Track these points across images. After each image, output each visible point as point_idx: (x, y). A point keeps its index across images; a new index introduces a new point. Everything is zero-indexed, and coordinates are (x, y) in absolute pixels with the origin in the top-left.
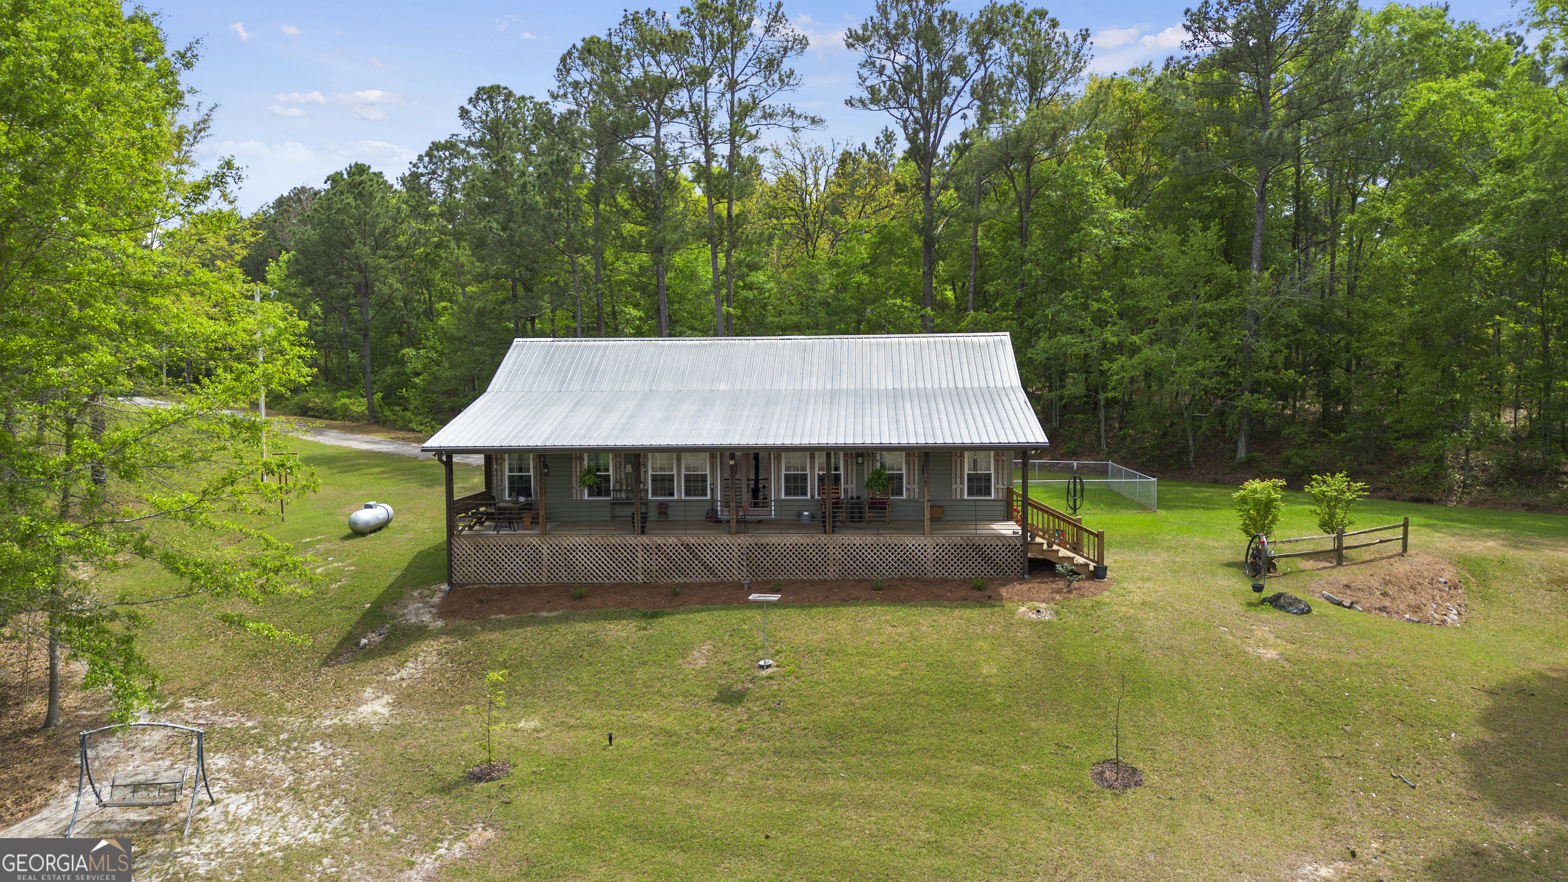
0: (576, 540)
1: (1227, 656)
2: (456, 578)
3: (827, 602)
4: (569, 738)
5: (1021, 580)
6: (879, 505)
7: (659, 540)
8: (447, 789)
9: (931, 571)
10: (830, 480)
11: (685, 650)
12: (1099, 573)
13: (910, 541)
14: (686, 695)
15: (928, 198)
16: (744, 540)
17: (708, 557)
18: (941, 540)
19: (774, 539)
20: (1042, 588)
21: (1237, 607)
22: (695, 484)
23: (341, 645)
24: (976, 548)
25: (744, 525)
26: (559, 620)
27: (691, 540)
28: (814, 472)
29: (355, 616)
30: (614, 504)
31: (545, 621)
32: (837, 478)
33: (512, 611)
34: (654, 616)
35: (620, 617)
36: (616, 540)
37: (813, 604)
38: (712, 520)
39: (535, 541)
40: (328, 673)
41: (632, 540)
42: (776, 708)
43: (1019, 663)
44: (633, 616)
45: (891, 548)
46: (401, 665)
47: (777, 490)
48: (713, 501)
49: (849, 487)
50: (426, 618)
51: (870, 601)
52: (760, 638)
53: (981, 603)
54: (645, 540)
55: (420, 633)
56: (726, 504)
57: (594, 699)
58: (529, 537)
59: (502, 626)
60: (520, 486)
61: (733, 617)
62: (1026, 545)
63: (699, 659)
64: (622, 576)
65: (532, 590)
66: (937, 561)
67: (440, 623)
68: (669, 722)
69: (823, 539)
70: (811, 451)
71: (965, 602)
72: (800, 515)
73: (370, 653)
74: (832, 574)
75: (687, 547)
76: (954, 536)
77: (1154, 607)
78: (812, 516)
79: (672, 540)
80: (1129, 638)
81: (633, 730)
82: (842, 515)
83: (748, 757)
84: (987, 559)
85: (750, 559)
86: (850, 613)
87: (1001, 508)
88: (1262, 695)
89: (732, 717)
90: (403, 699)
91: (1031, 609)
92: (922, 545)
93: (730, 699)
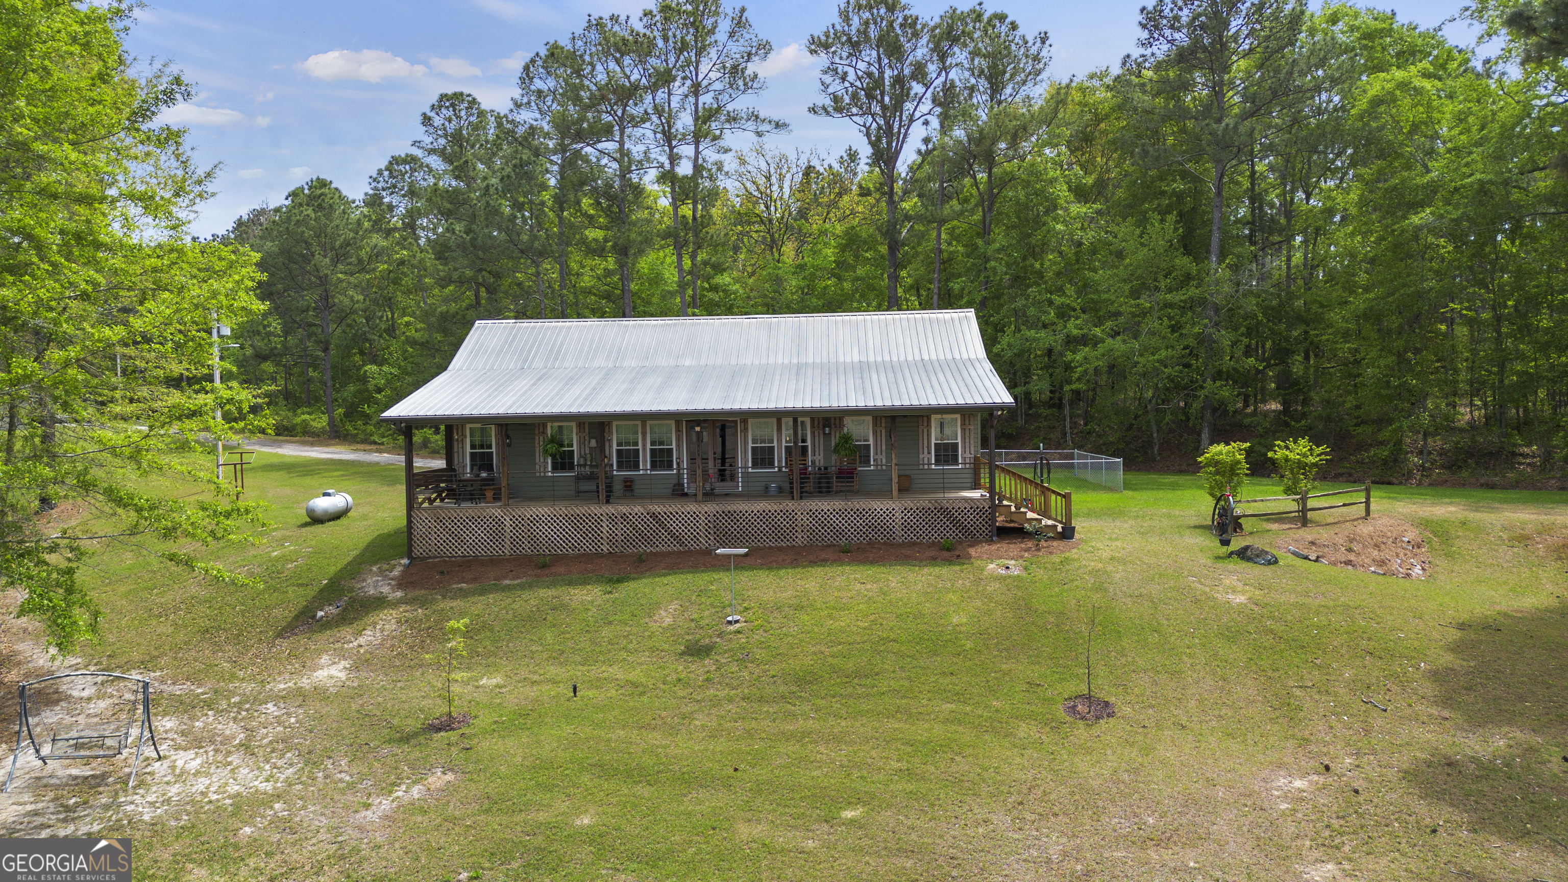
0: (541, 510)
1: (1197, 601)
2: (416, 552)
3: (795, 563)
4: (532, 692)
5: (990, 541)
6: (846, 475)
7: (624, 509)
8: (406, 739)
9: (899, 535)
10: (797, 452)
11: (651, 609)
12: (1068, 533)
13: (878, 505)
14: (652, 650)
15: (891, 202)
16: (711, 508)
17: (674, 526)
18: (909, 503)
19: (742, 506)
20: (1014, 547)
21: (1204, 560)
22: (661, 458)
23: (296, 618)
24: (944, 511)
25: (710, 495)
26: (522, 587)
27: (657, 508)
28: (781, 443)
29: (311, 592)
30: (578, 478)
31: (509, 588)
32: (805, 449)
33: (474, 580)
34: (619, 581)
35: (585, 583)
36: (581, 509)
37: (781, 565)
38: (679, 493)
39: (498, 512)
40: (284, 645)
41: (596, 509)
42: (744, 659)
43: (989, 613)
44: (598, 581)
45: (859, 513)
46: (360, 633)
47: (744, 460)
48: (679, 475)
49: (816, 458)
50: (385, 589)
51: (839, 562)
52: (727, 597)
53: (949, 562)
54: (610, 509)
55: (380, 602)
57: (558, 657)
58: (494, 510)
59: (464, 594)
60: (482, 461)
61: (701, 579)
62: (994, 508)
63: (666, 617)
64: (587, 547)
65: (494, 562)
66: (905, 526)
67: (399, 594)
68: (636, 675)
69: (790, 505)
70: (778, 415)
71: (933, 560)
72: (767, 487)
73: (326, 625)
74: (800, 539)
75: (654, 516)
76: (924, 501)
77: (1123, 561)
78: (780, 490)
79: (638, 509)
80: (1100, 588)
81: (598, 683)
82: (809, 487)
83: (716, 703)
84: (955, 522)
85: (717, 527)
86: (819, 572)
87: (968, 478)
88: (1231, 635)
89: (700, 668)
90: (361, 663)
91: (1000, 565)
92: (890, 510)
93: (698, 652)
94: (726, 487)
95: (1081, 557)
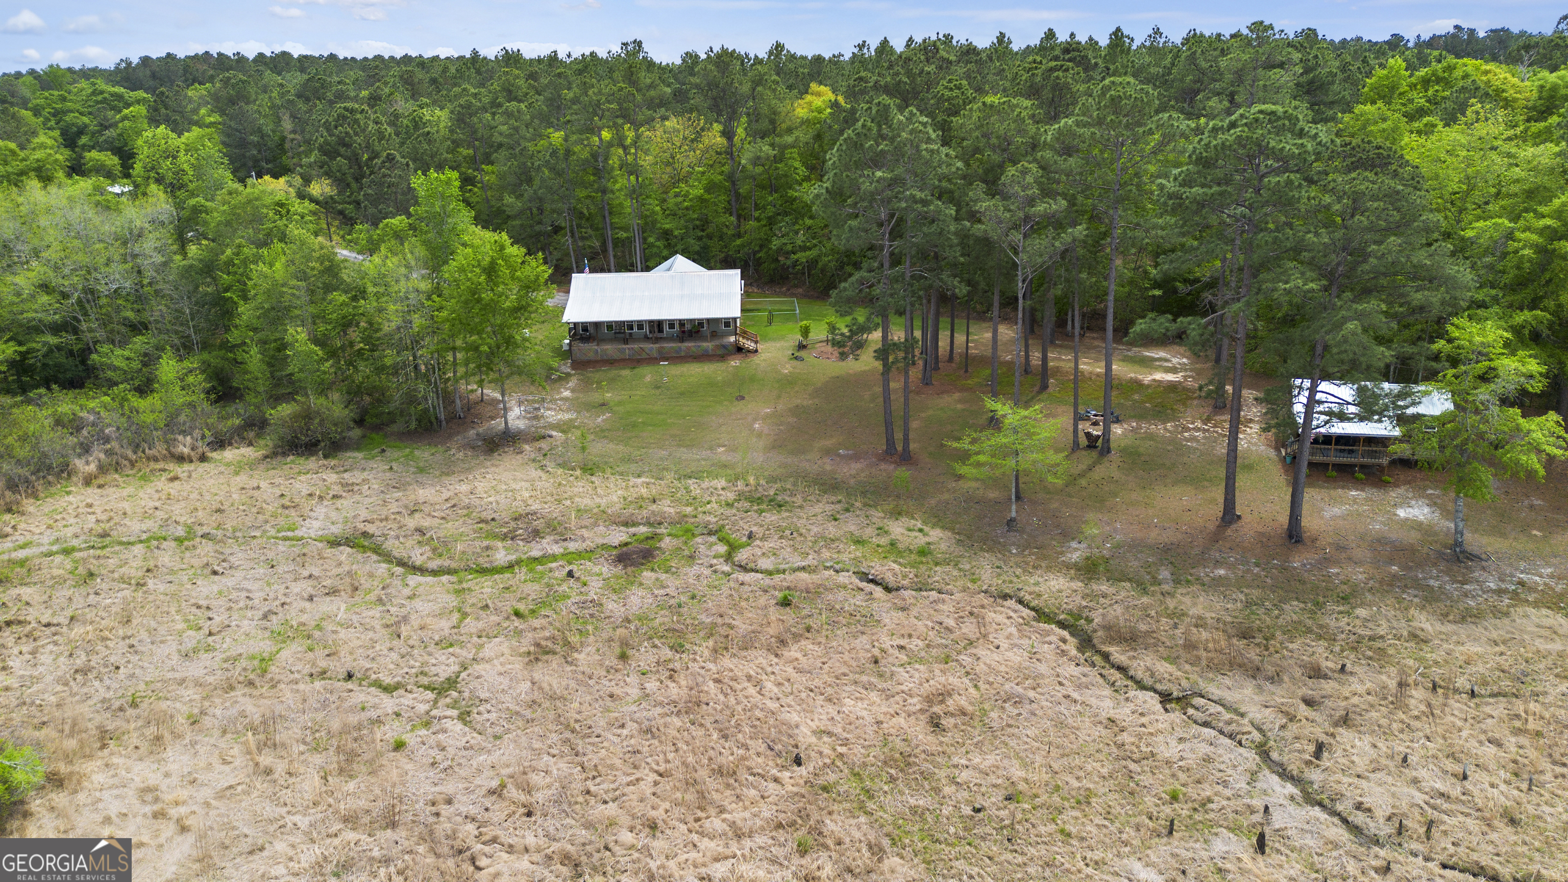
0: (608, 347)
1: (777, 372)
2: (576, 358)
3: (681, 362)
4: (620, 397)
5: (733, 354)
6: (696, 335)
7: (631, 346)
8: (594, 407)
9: (711, 353)
11: (644, 376)
12: (755, 351)
13: (705, 344)
14: (646, 386)
16: (657, 346)
17: (647, 351)
18: (713, 343)
19: (667, 345)
20: (739, 356)
21: (786, 359)
22: (640, 326)
24: (724, 346)
25: (657, 340)
26: (608, 370)
27: (641, 345)
30: (616, 334)
31: (604, 370)
33: (593, 368)
34: (634, 368)
35: (625, 368)
36: (619, 346)
37: (677, 363)
38: (646, 338)
39: (594, 347)
40: (547, 386)
41: (624, 346)
42: (668, 389)
43: (727, 377)
44: (628, 368)
45: (699, 346)
46: (568, 383)
47: (666, 331)
48: (646, 332)
50: (569, 371)
51: (692, 362)
52: (663, 373)
53: (721, 361)
54: (628, 346)
55: (568, 375)
56: (650, 332)
57: (623, 389)
58: (591, 346)
59: (592, 372)
60: (585, 329)
61: (656, 368)
62: (736, 344)
63: (648, 379)
64: (622, 357)
65: (597, 362)
66: (712, 349)
67: (574, 372)
68: (643, 393)
71: (717, 361)
73: (556, 380)
74: (683, 354)
75: (640, 347)
76: (717, 342)
77: (765, 361)
79: (636, 346)
80: (756, 369)
81: (634, 395)
84: (726, 348)
85: (660, 350)
86: (687, 365)
87: (734, 331)
88: (779, 381)
89: (658, 392)
90: (573, 391)
91: (735, 362)
92: (708, 345)
93: (657, 387)
94: (660, 335)
95: (756, 359)
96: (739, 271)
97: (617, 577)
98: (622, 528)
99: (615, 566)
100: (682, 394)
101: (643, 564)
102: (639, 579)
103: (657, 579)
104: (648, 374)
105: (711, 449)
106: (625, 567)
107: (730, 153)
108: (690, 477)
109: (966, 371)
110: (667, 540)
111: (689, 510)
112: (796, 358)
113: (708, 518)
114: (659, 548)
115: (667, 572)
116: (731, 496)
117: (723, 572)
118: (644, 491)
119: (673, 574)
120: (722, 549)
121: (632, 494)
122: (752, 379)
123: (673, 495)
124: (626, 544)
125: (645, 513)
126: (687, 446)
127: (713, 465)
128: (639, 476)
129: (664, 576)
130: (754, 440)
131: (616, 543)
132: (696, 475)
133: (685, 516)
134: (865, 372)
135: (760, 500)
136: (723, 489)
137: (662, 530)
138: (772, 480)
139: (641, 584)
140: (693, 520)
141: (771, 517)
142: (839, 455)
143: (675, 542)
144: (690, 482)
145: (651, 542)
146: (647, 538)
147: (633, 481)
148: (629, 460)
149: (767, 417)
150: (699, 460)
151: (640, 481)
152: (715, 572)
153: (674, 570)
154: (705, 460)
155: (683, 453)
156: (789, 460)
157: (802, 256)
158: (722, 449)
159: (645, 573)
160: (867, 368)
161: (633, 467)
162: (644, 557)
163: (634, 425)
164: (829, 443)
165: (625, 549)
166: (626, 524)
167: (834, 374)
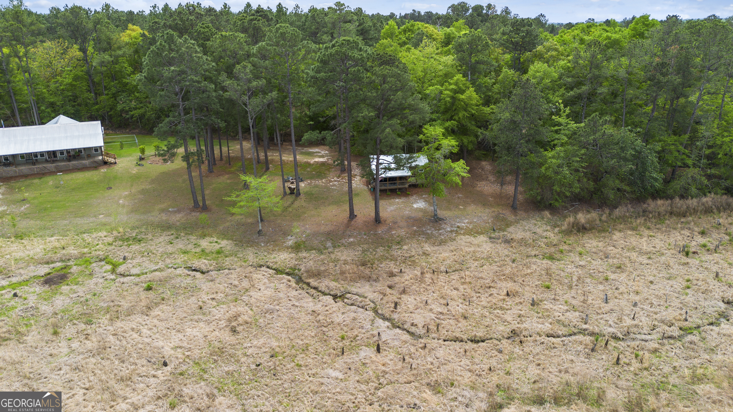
0: (22, 168)
1: (129, 173)
3: (70, 172)
4: (34, 195)
5: (102, 166)
6: (78, 157)
7: (38, 166)
8: (20, 202)
9: (88, 166)
11: (48, 182)
12: (115, 163)
13: (84, 162)
14: (50, 188)
15: (87, 63)
16: (53, 165)
17: (48, 168)
18: (89, 161)
19: (60, 164)
20: (106, 166)
21: (133, 166)
22: (42, 155)
24: (95, 162)
25: (54, 162)
26: (24, 180)
28: (65, 153)
30: (26, 160)
31: (22, 181)
32: (69, 153)
33: (15, 180)
34: (41, 178)
35: (35, 179)
36: (30, 167)
38: (47, 161)
39: (15, 169)
41: (33, 167)
42: (64, 188)
43: (100, 178)
44: (37, 178)
45: (81, 163)
47: (59, 156)
48: (46, 158)
49: (72, 154)
51: (78, 172)
52: (60, 179)
53: (95, 170)
54: (35, 166)
56: (49, 158)
57: (36, 190)
59: (14, 183)
61: (55, 177)
62: (103, 160)
63: (51, 183)
64: (33, 173)
65: (16, 177)
66: (88, 164)
68: (49, 191)
69: (68, 163)
70: (64, 150)
71: (93, 170)
72: (64, 159)
74: (71, 168)
75: (44, 166)
76: (91, 160)
77: (121, 168)
78: (66, 159)
79: (40, 166)
80: (117, 172)
81: (43, 193)
82: (72, 159)
83: (62, 193)
84: (97, 163)
85: (55, 167)
86: (75, 174)
87: (101, 154)
88: (131, 177)
89: (58, 190)
91: (104, 170)
92: (86, 162)
93: (57, 187)
94: (55, 159)
95: (116, 167)
96: (99, 122)
97: (44, 292)
98: (45, 266)
99: (44, 286)
100: (73, 189)
101: (61, 283)
102: (60, 291)
103: (71, 289)
104: (50, 181)
105: (95, 216)
106: (50, 286)
107: (85, 59)
108: (84, 233)
109: (230, 164)
110: (75, 268)
111: (86, 250)
112: (139, 165)
113: (98, 253)
114: (70, 273)
115: (77, 285)
116: (110, 240)
117: (111, 279)
118: (57, 244)
119: (81, 285)
120: (109, 267)
121: (49, 246)
122: (115, 178)
123: (75, 244)
124: (49, 274)
125: (58, 255)
126: (80, 217)
127: (98, 225)
128: (52, 236)
129: (75, 287)
130: (121, 209)
131: (43, 274)
132: (88, 231)
133: (84, 254)
134: (178, 169)
135: (128, 239)
136: (105, 237)
137: (71, 263)
138: (133, 228)
139: (61, 293)
140: (89, 255)
141: (135, 247)
142: (169, 211)
143: (80, 268)
144: (85, 235)
145: (64, 271)
146: (62, 269)
147: (49, 239)
148: (45, 228)
149: (125, 197)
150: (88, 223)
151: (53, 239)
152: (106, 280)
153: (81, 283)
154: (92, 223)
155: (79, 221)
156: (142, 217)
157: (136, 113)
158: (102, 216)
159: (63, 287)
160: (179, 167)
161: (48, 232)
162: (62, 279)
163: (45, 209)
164: (163, 206)
165: (48, 276)
166: (47, 263)
167: (161, 171)
